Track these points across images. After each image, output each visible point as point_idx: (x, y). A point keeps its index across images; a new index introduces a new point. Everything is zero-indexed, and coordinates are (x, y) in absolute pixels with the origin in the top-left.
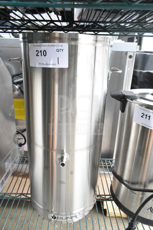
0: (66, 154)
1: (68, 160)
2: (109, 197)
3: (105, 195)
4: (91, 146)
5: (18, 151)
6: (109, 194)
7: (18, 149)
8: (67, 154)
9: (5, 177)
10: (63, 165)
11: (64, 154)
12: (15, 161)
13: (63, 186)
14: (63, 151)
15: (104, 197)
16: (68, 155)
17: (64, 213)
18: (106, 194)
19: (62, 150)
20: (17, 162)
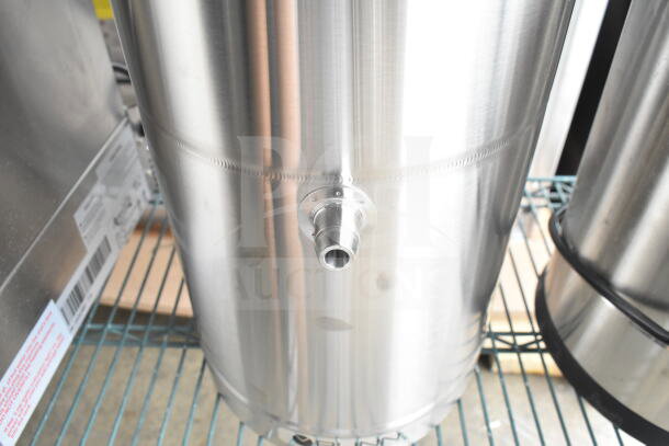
0: (356, 194)
1: (364, 225)
2: (532, 338)
3: (513, 334)
4: (488, 147)
5: (136, 154)
6: (529, 330)
7: (134, 147)
8: (362, 193)
9: (87, 270)
10: (340, 257)
11: (342, 195)
12: (128, 198)
13: (340, 342)
14: (336, 175)
15: (509, 339)
16: (365, 195)
17: (344, 432)
18: (516, 330)
19: (329, 169)
20: (139, 202)
